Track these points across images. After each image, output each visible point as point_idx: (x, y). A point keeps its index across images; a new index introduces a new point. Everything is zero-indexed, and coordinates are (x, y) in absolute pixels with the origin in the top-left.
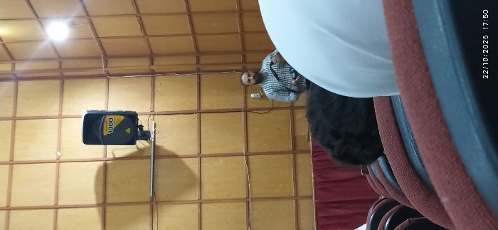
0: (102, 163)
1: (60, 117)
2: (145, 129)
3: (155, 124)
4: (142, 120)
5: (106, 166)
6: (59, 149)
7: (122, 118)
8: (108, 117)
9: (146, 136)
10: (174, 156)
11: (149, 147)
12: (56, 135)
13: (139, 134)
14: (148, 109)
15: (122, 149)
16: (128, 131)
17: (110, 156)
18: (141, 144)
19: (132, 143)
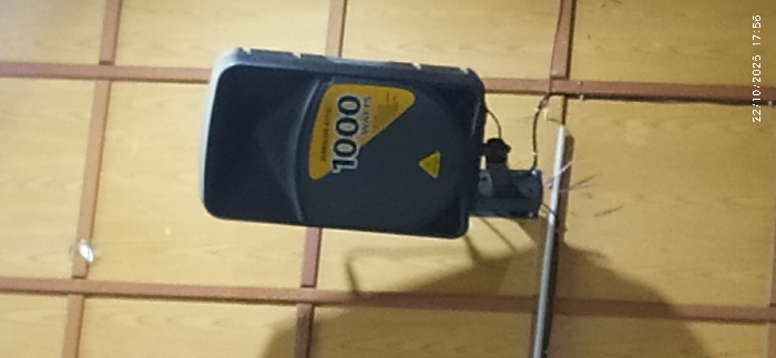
0: (290, 313)
1: (107, 72)
2: (518, 160)
3: (569, 142)
4: (504, 118)
5: (308, 328)
6: (89, 231)
7: (405, 98)
8: (336, 91)
9: (518, 195)
10: (652, 308)
11: (528, 253)
12: (77, 161)
13: (486, 187)
14: (537, 64)
15: (396, 255)
16: (431, 164)
17: (332, 281)
18: (491, 234)
19: (448, 224)
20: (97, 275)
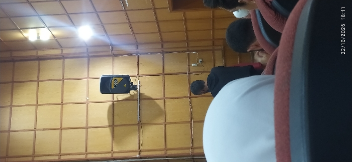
0: (111, 103)
1: (88, 78)
2: (134, 84)
3: (139, 82)
6: (88, 95)
7: (121, 79)
8: (114, 79)
9: (135, 88)
10: (150, 99)
11: (136, 94)
13: (131, 87)
14: (135, 73)
15: (122, 96)
16: (125, 86)
17: (115, 99)
18: (132, 92)
19: (127, 92)
20: (89, 101)
